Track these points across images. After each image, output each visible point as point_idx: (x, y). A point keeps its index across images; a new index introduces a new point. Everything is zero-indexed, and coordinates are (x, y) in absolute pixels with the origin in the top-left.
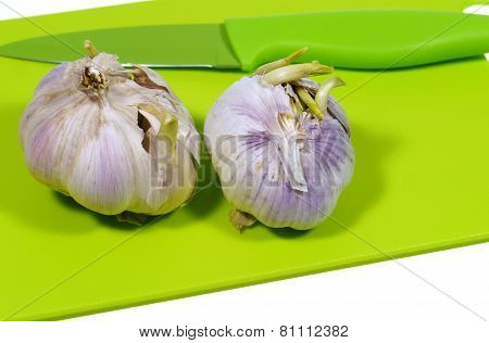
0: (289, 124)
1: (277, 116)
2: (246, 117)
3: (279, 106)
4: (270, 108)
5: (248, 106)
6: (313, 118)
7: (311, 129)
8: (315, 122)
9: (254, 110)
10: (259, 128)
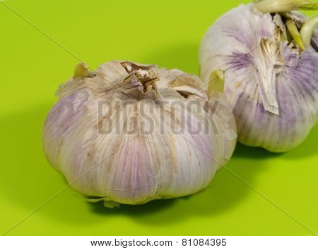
0: (270, 50)
1: (259, 40)
2: (234, 39)
3: (263, 32)
4: (255, 33)
5: (237, 29)
6: (294, 47)
7: (291, 57)
8: (295, 52)
9: (242, 34)
10: (242, 49)
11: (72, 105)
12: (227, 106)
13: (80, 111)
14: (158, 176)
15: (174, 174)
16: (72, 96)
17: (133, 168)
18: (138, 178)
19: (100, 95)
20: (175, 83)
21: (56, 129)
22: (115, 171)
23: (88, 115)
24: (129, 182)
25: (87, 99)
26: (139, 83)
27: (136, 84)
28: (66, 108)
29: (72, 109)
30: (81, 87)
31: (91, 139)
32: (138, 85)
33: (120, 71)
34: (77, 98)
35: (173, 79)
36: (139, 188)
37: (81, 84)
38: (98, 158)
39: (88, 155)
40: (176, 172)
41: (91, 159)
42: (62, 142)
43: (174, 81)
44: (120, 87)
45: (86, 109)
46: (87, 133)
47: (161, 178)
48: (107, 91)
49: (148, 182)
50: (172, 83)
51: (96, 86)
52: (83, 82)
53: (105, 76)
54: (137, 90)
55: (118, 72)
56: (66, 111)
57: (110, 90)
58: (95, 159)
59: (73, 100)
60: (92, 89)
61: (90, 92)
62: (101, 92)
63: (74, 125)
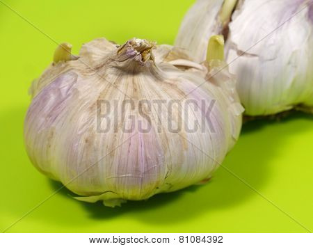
11: (59, 89)
12: (229, 76)
13: (69, 95)
14: (167, 156)
15: (185, 153)
16: (58, 81)
17: (140, 147)
18: (146, 159)
19: (90, 74)
20: (169, 57)
21: (43, 120)
22: (119, 153)
23: (80, 97)
24: (137, 164)
25: (75, 81)
26: (136, 51)
27: (133, 53)
28: (52, 95)
29: (60, 95)
30: (66, 70)
31: (87, 123)
32: (135, 55)
33: (108, 48)
34: (64, 81)
35: (166, 53)
36: (148, 172)
37: (64, 68)
38: (98, 144)
39: (87, 141)
40: (187, 149)
41: (90, 145)
42: (52, 134)
43: (168, 55)
44: (113, 60)
45: (76, 92)
46: (82, 117)
47: (171, 158)
48: (98, 68)
49: (157, 164)
50: (166, 57)
51: (83, 67)
52: (66, 66)
53: (92, 53)
54: (134, 60)
55: (105, 49)
56: (52, 99)
57: (102, 66)
58: (95, 144)
59: (59, 85)
60: (79, 70)
61: (78, 73)
62: (90, 72)
63: (64, 112)
